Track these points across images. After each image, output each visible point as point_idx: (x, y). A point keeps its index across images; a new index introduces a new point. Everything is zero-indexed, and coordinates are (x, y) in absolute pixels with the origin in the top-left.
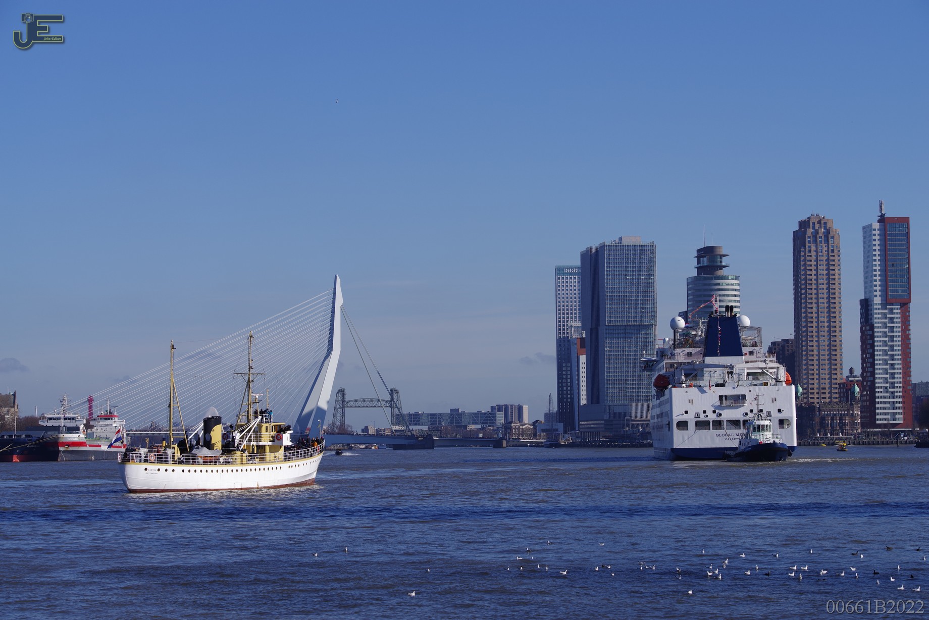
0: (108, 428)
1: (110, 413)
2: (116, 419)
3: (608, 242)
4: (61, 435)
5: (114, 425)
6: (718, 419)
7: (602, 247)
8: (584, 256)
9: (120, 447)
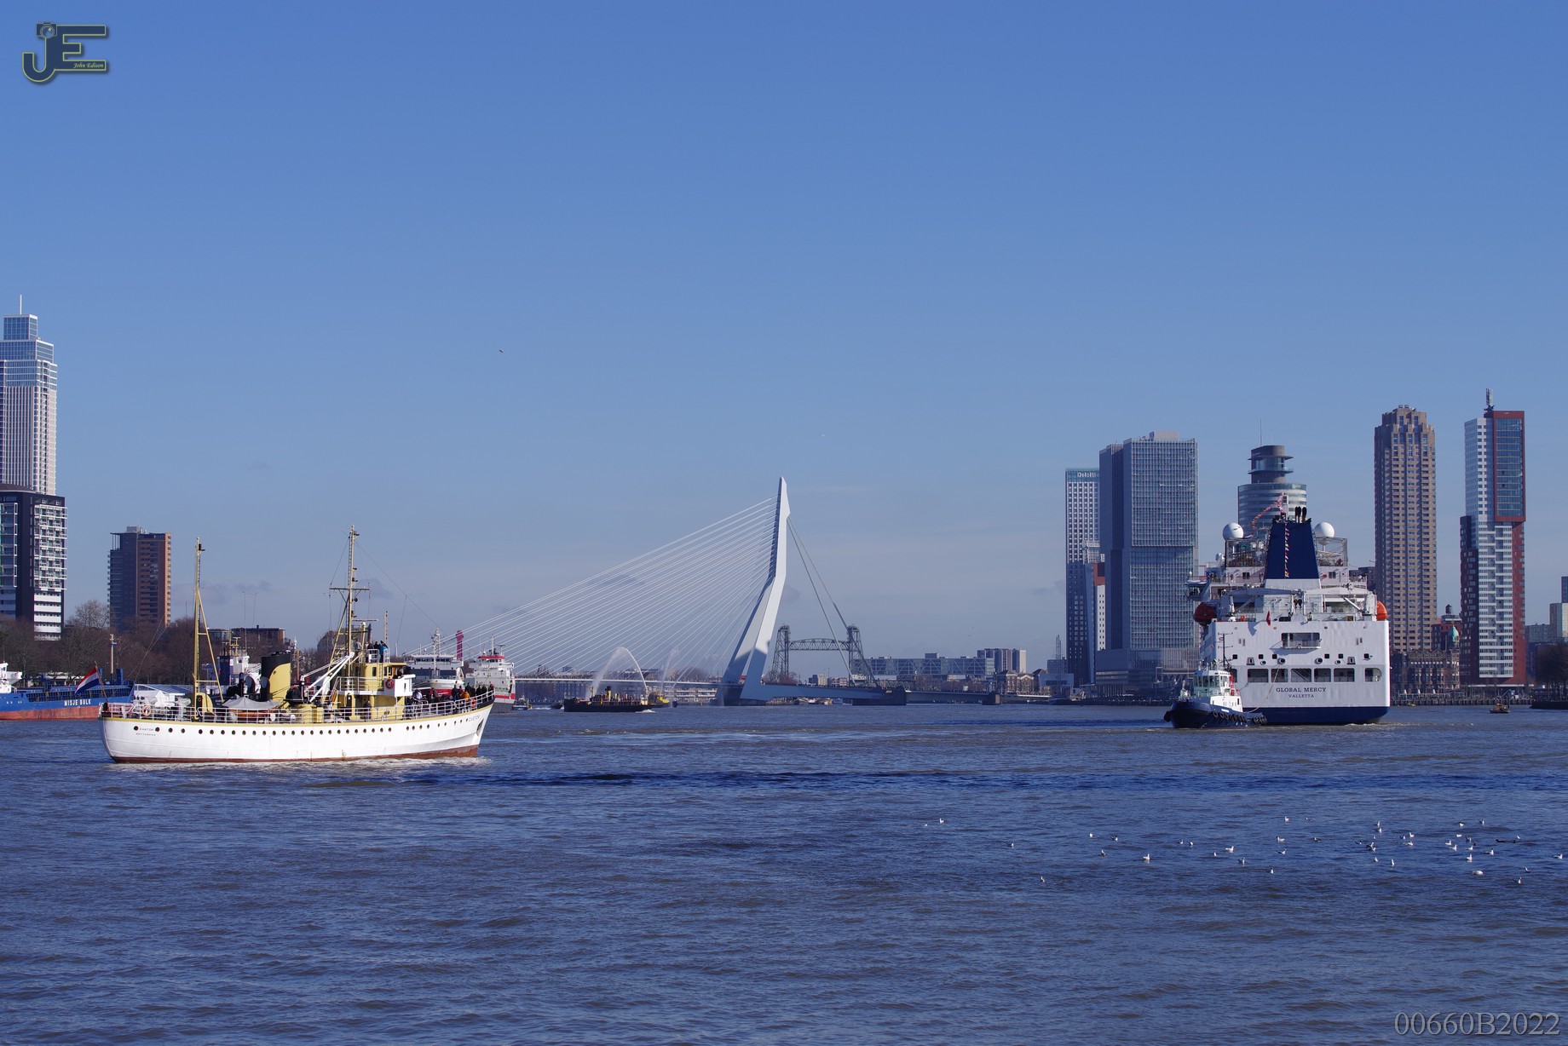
0: (492, 673)
1: (495, 653)
2: (503, 662)
3: (1135, 439)
4: (434, 681)
5: (500, 669)
6: (1281, 667)
7: (1128, 445)
8: (1104, 456)
9: (508, 698)
